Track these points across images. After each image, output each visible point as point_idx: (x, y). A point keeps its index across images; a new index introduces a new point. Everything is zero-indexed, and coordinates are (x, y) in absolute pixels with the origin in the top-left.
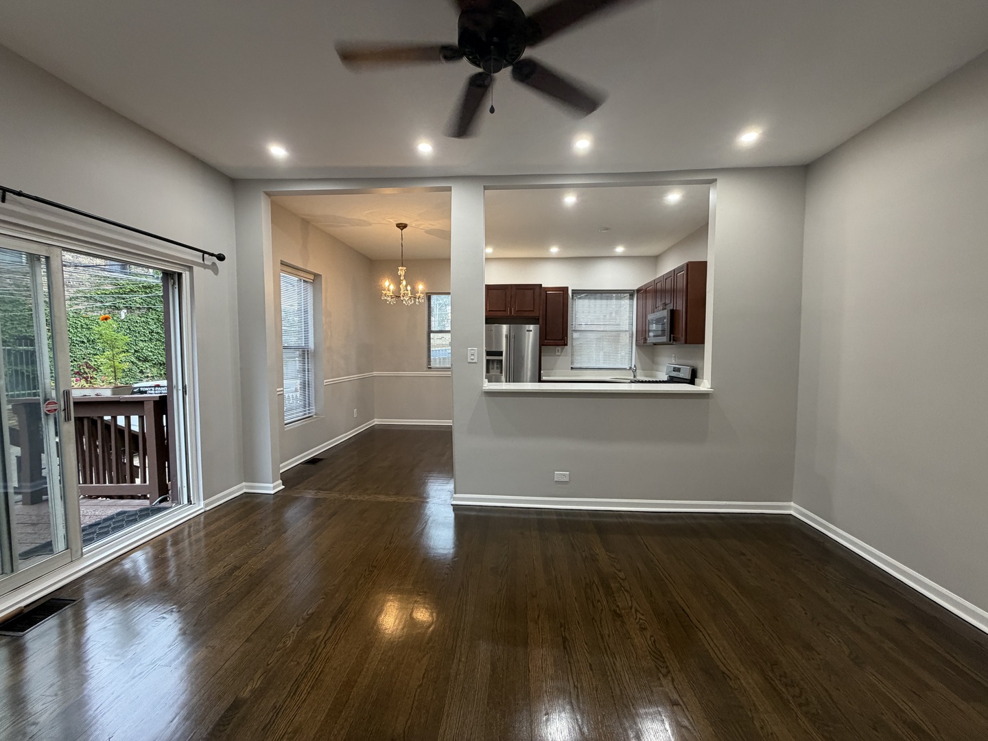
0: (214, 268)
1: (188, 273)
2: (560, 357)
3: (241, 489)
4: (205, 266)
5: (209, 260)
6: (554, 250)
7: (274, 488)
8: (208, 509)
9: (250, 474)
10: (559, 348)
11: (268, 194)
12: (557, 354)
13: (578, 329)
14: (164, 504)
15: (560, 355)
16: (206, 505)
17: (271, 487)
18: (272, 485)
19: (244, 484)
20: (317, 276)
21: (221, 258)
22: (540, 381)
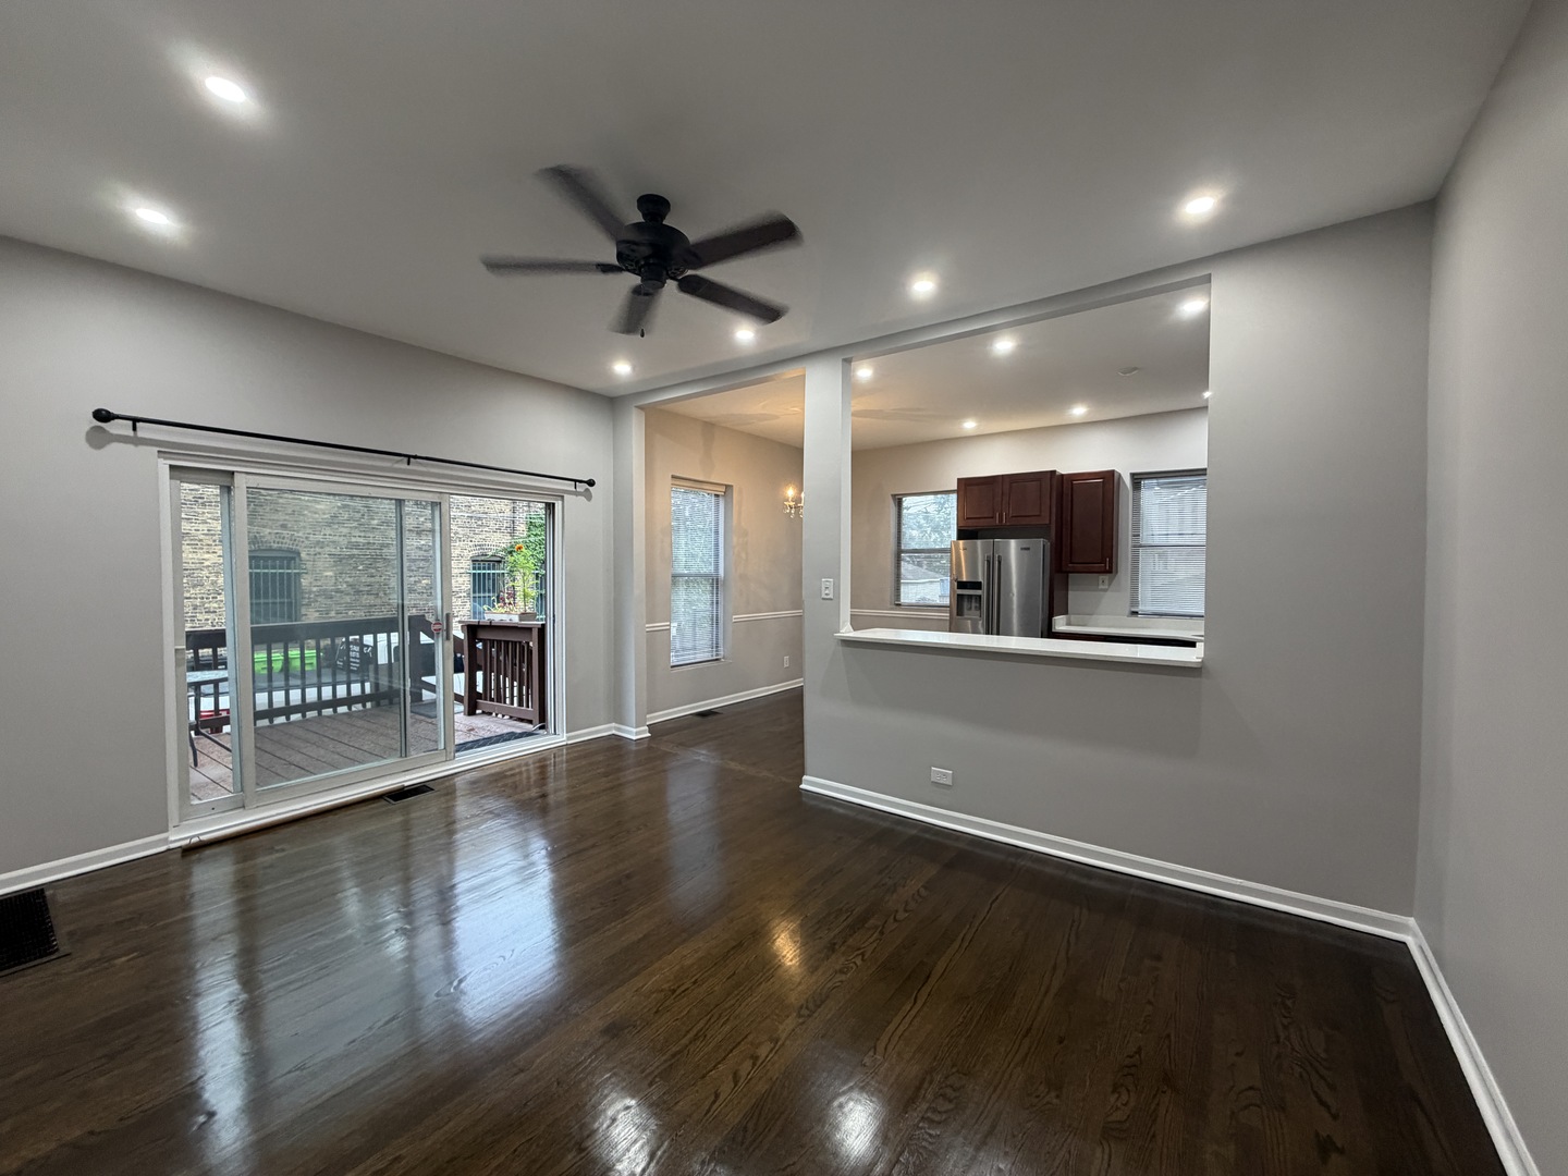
0: (588, 496)
1: (560, 502)
2: (1108, 593)
3: (610, 729)
4: (577, 494)
5: (582, 487)
6: (1079, 411)
7: (637, 734)
8: (570, 742)
9: (618, 716)
10: (1106, 577)
11: (641, 408)
12: (1101, 587)
13: (1151, 543)
14: (541, 731)
15: (1105, 590)
16: (569, 739)
17: (634, 732)
18: (635, 730)
19: (614, 724)
20: (728, 487)
21: (591, 483)
22: (1050, 634)
